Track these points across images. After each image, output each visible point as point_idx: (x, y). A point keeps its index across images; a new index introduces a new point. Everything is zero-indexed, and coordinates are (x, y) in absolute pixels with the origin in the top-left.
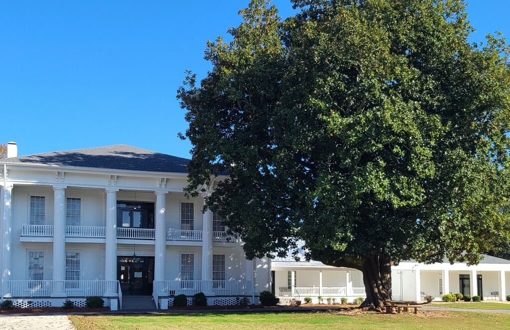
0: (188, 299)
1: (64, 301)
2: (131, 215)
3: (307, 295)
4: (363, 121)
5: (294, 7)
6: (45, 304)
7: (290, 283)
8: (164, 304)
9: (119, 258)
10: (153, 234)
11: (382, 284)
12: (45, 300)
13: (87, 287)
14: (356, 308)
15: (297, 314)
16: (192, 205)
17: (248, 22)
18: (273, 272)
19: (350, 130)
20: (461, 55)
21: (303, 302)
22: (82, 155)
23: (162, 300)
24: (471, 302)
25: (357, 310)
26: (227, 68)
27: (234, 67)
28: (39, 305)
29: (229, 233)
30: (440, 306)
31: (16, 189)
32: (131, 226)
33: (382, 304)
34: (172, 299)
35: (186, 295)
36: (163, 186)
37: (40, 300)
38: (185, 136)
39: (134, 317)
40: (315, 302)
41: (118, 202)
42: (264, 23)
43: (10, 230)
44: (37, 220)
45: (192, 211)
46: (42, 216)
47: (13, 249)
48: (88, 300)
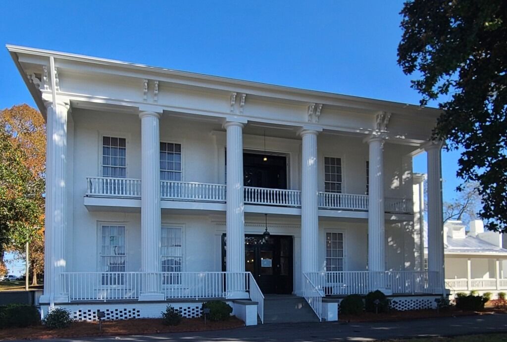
1: (163, 307)
6: (128, 314)
10: (297, 198)
12: (130, 307)
16: (339, 160)
23: (329, 304)
28: (119, 316)
36: (315, 119)
37: (121, 307)
43: (63, 184)
44: (114, 175)
45: (339, 170)
46: (122, 170)
47: (72, 219)
48: (204, 307)
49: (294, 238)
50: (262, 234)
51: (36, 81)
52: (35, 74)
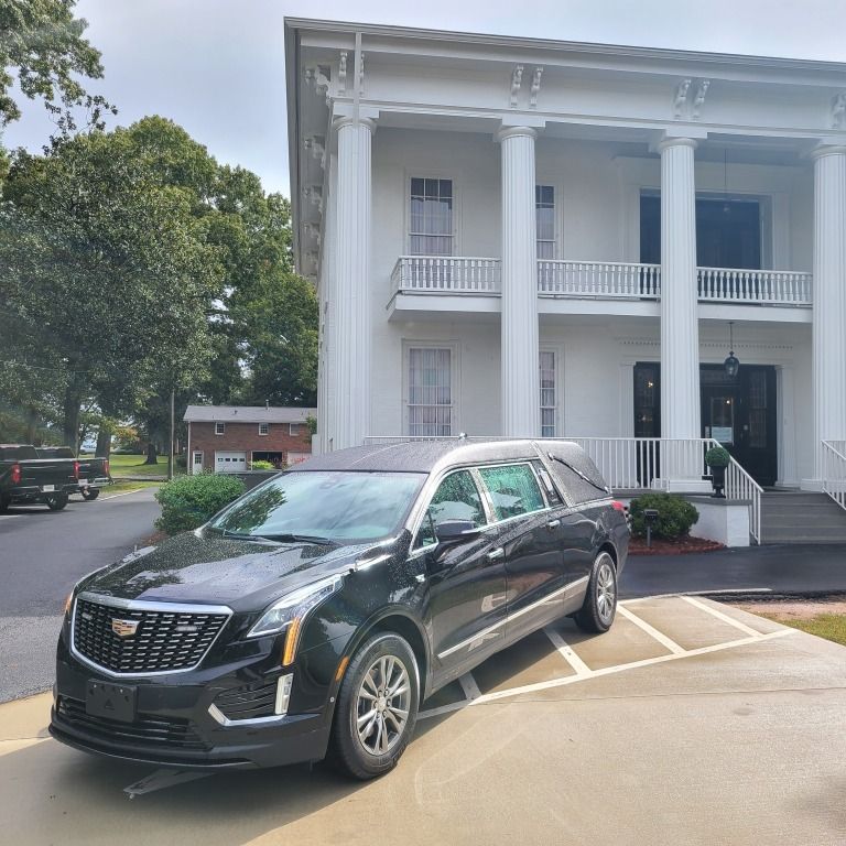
10: (803, 288)
44: (430, 251)
46: (444, 240)
48: (635, 508)
49: (781, 369)
50: (723, 362)
51: (320, 80)
52: (319, 66)
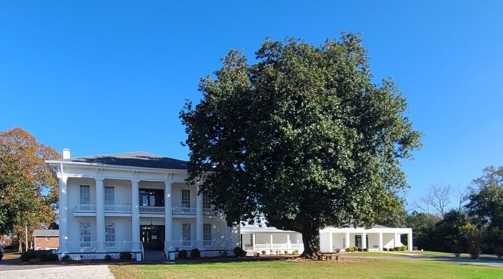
0: (188, 253)
1: (105, 255)
2: (149, 198)
3: (263, 249)
4: (309, 131)
5: (257, 58)
6: (92, 258)
7: (252, 242)
8: (173, 256)
9: (141, 226)
10: (164, 210)
11: (314, 242)
12: (92, 255)
13: (120, 246)
14: (298, 257)
15: (262, 262)
16: (189, 191)
17: (227, 66)
18: (242, 235)
19: (300, 137)
20: (367, 90)
21: (261, 253)
22: (114, 158)
23: (171, 254)
24: (363, 252)
25: (299, 259)
26: (215, 96)
27: (218, 96)
28: (88, 258)
29: (216, 209)
30: (345, 254)
31: (70, 180)
32: (149, 205)
33: (314, 254)
34: (178, 253)
35: (187, 250)
36: (170, 179)
37: (89, 255)
38: (185, 144)
39: (153, 266)
40: (268, 253)
41: (140, 190)
42: (238, 67)
43: (66, 208)
44: (85, 203)
45: (189, 195)
46: (88, 201)
47: (69, 221)
51: (54, 170)
